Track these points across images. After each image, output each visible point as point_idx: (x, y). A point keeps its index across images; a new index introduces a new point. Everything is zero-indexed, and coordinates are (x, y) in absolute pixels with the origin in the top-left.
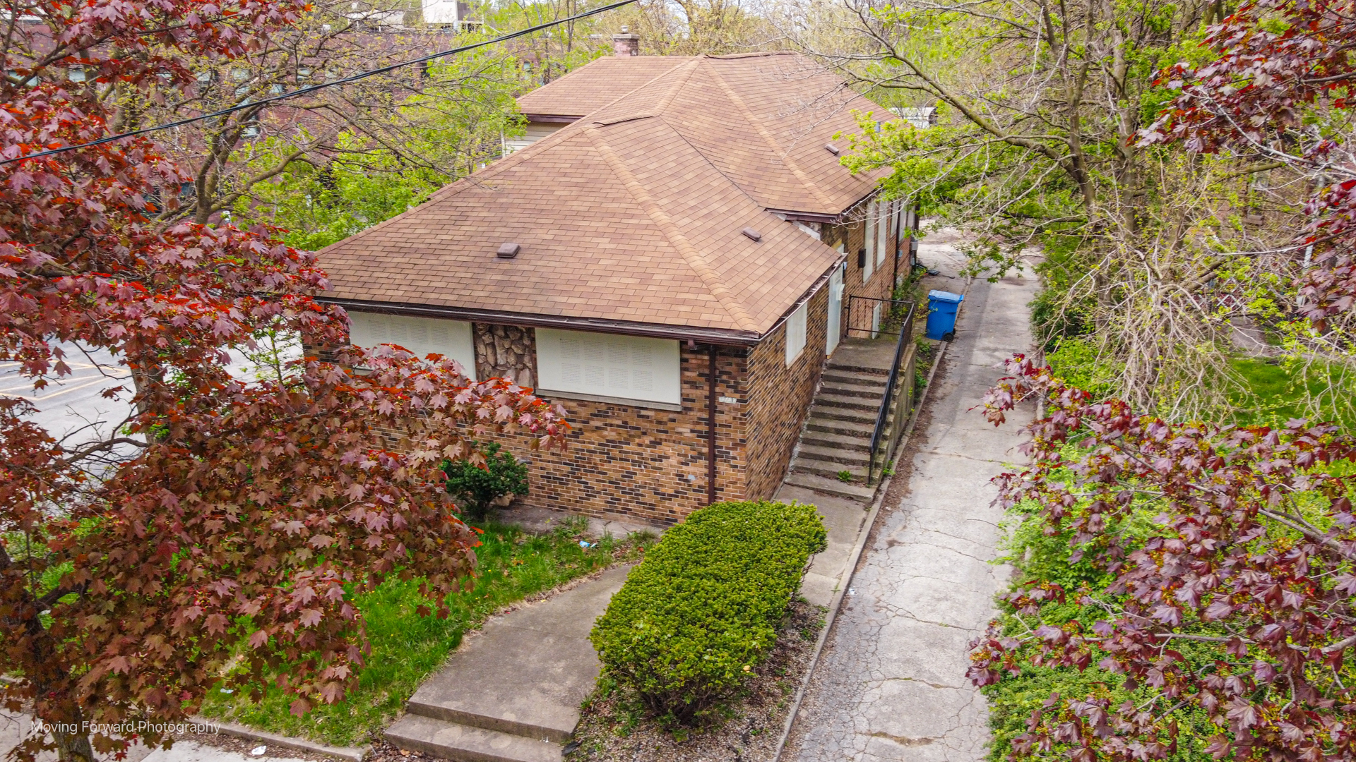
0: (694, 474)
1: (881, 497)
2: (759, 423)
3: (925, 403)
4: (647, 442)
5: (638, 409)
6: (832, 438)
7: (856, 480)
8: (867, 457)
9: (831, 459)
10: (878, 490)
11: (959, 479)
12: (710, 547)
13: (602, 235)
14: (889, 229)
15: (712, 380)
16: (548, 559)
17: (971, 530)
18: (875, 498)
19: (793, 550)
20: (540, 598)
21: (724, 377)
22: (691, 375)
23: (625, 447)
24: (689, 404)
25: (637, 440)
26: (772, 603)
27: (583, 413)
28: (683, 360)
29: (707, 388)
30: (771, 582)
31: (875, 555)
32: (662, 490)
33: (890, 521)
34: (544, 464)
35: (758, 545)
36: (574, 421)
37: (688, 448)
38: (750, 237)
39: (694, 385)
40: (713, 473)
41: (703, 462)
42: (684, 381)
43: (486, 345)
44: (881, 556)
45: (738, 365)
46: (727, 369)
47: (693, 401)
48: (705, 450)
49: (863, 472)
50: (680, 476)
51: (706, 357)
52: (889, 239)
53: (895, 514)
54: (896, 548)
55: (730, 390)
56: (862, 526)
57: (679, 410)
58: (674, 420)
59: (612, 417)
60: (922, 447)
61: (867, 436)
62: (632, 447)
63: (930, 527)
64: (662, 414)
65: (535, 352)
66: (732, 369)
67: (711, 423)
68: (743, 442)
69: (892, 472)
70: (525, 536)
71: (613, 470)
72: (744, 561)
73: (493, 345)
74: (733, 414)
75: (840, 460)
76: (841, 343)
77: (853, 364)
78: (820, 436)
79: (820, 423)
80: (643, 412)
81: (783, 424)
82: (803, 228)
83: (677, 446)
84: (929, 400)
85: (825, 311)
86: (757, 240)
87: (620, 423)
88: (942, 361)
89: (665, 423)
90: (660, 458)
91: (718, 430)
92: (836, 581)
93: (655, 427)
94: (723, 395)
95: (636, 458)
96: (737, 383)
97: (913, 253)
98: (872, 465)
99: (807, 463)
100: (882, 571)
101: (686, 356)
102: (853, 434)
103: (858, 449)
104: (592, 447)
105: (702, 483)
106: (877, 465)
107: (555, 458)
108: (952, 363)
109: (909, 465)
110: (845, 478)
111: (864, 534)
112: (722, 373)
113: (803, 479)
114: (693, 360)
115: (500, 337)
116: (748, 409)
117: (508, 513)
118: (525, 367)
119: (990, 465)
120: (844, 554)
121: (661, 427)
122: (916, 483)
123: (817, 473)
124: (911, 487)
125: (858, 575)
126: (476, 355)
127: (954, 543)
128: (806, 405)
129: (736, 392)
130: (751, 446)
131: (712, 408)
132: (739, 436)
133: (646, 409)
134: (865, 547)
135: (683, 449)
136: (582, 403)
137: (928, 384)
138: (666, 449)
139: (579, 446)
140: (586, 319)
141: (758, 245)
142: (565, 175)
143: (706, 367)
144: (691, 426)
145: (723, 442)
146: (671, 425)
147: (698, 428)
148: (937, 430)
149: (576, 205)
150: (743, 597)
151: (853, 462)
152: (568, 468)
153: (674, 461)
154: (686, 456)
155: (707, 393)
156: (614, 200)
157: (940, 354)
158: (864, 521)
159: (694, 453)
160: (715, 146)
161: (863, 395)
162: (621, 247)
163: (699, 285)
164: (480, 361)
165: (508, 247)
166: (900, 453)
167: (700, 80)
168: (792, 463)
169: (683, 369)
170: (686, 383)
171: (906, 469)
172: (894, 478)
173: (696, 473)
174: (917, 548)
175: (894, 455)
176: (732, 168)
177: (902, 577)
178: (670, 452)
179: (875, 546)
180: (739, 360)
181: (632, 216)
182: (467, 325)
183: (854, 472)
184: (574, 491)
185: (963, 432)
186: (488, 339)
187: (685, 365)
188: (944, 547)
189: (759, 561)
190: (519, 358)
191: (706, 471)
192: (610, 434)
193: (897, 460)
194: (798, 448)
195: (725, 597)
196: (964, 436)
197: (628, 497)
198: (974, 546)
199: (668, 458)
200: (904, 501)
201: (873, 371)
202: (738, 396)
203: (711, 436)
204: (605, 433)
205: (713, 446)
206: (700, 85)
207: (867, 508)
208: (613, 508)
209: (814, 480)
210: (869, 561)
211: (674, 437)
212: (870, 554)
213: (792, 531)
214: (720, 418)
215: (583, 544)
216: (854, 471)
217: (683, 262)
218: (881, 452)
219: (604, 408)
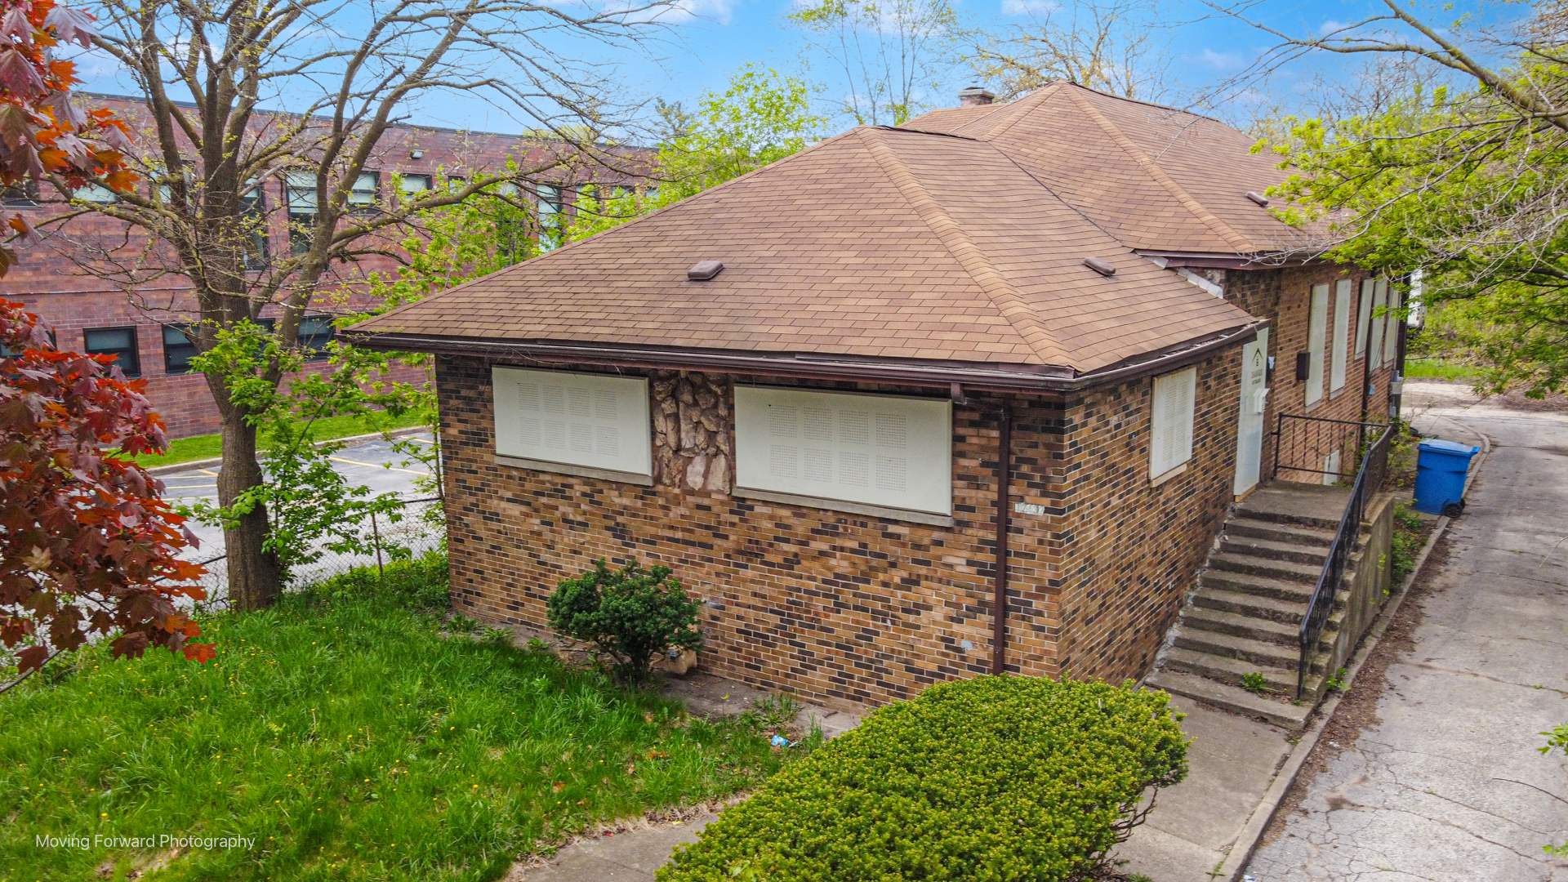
0: (971, 638)
1: (1320, 724)
2: (1090, 561)
3: (1409, 594)
4: (897, 580)
5: (884, 522)
6: (1235, 620)
7: (1276, 691)
8: (1295, 655)
9: (1231, 653)
10: (1316, 712)
11: (1476, 711)
12: (943, 742)
13: (849, 248)
14: (1352, 345)
15: (1005, 473)
16: (712, 757)
17: (1500, 797)
18: (1308, 725)
19: (1103, 766)
20: (673, 818)
21: (1025, 469)
22: (970, 464)
23: (863, 588)
24: (964, 516)
25: (881, 576)
26: (1038, 861)
27: (801, 527)
28: (957, 439)
29: (994, 487)
30: (1045, 818)
31: (1303, 820)
32: (918, 664)
33: (1335, 766)
34: (742, 611)
35: (1036, 747)
36: (787, 541)
37: (962, 592)
38: (1095, 269)
39: (973, 481)
40: (1001, 639)
41: (986, 618)
42: (957, 476)
43: (667, 417)
44: (1316, 823)
45: (1048, 446)
46: (1030, 453)
47: (971, 509)
48: (990, 597)
49: (1290, 679)
50: (948, 641)
51: (995, 434)
52: (1351, 361)
53: (1345, 755)
54: (1345, 813)
55: (1034, 491)
56: (1280, 766)
57: (948, 523)
58: (939, 543)
59: (844, 535)
60: (1403, 655)
61: (1295, 620)
62: (874, 588)
63: (1416, 783)
64: (921, 532)
65: (733, 426)
66: (1038, 454)
67: (1001, 549)
68: (1055, 585)
69: (1346, 686)
70: (689, 719)
71: (843, 624)
72: (1000, 774)
73: (676, 417)
74: (1039, 535)
75: (1248, 657)
76: (1262, 484)
77: (1279, 511)
78: (1215, 616)
79: (1214, 595)
80: (892, 529)
81: (1144, 581)
82: (1194, 280)
83: (944, 589)
84: (1417, 591)
85: (1233, 419)
86: (1108, 274)
87: (855, 545)
88: (1442, 541)
89: (926, 548)
90: (917, 609)
91: (1013, 562)
92: (1218, 857)
93: (910, 553)
94: (1021, 499)
95: (879, 606)
96: (1046, 479)
97: (1394, 400)
98: (1303, 667)
99: (1188, 657)
100: (1315, 852)
101: (961, 431)
102: (1275, 616)
103: (1281, 640)
104: (812, 585)
105: (984, 656)
106: (1315, 670)
107: (758, 602)
108: (1460, 546)
109: (1377, 681)
110: (1255, 686)
111: (1283, 781)
112: (1022, 460)
113: (1176, 680)
114: (974, 440)
115: (687, 406)
116: (1065, 528)
117: (683, 685)
118: (718, 452)
119: (1538, 693)
120: (1241, 809)
121: (920, 555)
122: (1389, 710)
123: (1205, 673)
124: (1379, 713)
125: (1264, 852)
126: (654, 433)
127: (1468, 818)
128: (1193, 565)
129: (1044, 494)
130: (1071, 596)
131: (1004, 523)
132: (1049, 574)
133: (896, 522)
134: (1281, 803)
135: (955, 593)
136: (798, 511)
137: (1416, 569)
138: (927, 593)
139: (793, 582)
140: (791, 354)
141: (1109, 281)
142: (816, 181)
143: (994, 450)
144: (967, 554)
145: (1021, 585)
146: (935, 551)
147: (980, 557)
148: (1430, 634)
149: (820, 215)
150: (974, 840)
151: (1271, 661)
152: (775, 620)
153: (938, 614)
154: (958, 606)
155: (995, 497)
156: (877, 206)
157: (1437, 533)
158: (1285, 758)
159: (972, 602)
160: (1065, 176)
161: (1294, 558)
162: (872, 261)
163: (984, 303)
164: (659, 443)
165: (707, 266)
166: (1360, 661)
167: (1057, 105)
168: (1161, 655)
169: (956, 455)
170: (961, 478)
171: (1371, 687)
172: (1348, 696)
173: (974, 636)
174: (1390, 817)
175: (1349, 662)
176: (1088, 201)
177: (1356, 867)
178: (933, 598)
179: (1304, 805)
180: (1051, 438)
181: (900, 224)
182: (642, 384)
183: (1272, 678)
184: (782, 658)
185: (1482, 640)
186: (668, 407)
187: (961, 446)
188: (1445, 823)
189: (1031, 777)
190: (712, 436)
191: (990, 634)
192: (840, 564)
193: (1354, 671)
194: (1174, 632)
195: (938, 836)
196: (1485, 645)
197: (864, 673)
198: (1508, 827)
199: (929, 608)
200: (1365, 735)
201: (1315, 523)
202: (1047, 501)
203: (1000, 573)
204: (833, 562)
205: (1003, 591)
206: (1056, 110)
207: (1293, 738)
208: (845, 691)
209: (1198, 684)
210: (1290, 829)
211: (941, 572)
212: (1291, 817)
213: (1111, 732)
214: (1016, 542)
215: (778, 740)
216: (1271, 675)
217: (965, 275)
218: (1324, 648)
219: (831, 520)
